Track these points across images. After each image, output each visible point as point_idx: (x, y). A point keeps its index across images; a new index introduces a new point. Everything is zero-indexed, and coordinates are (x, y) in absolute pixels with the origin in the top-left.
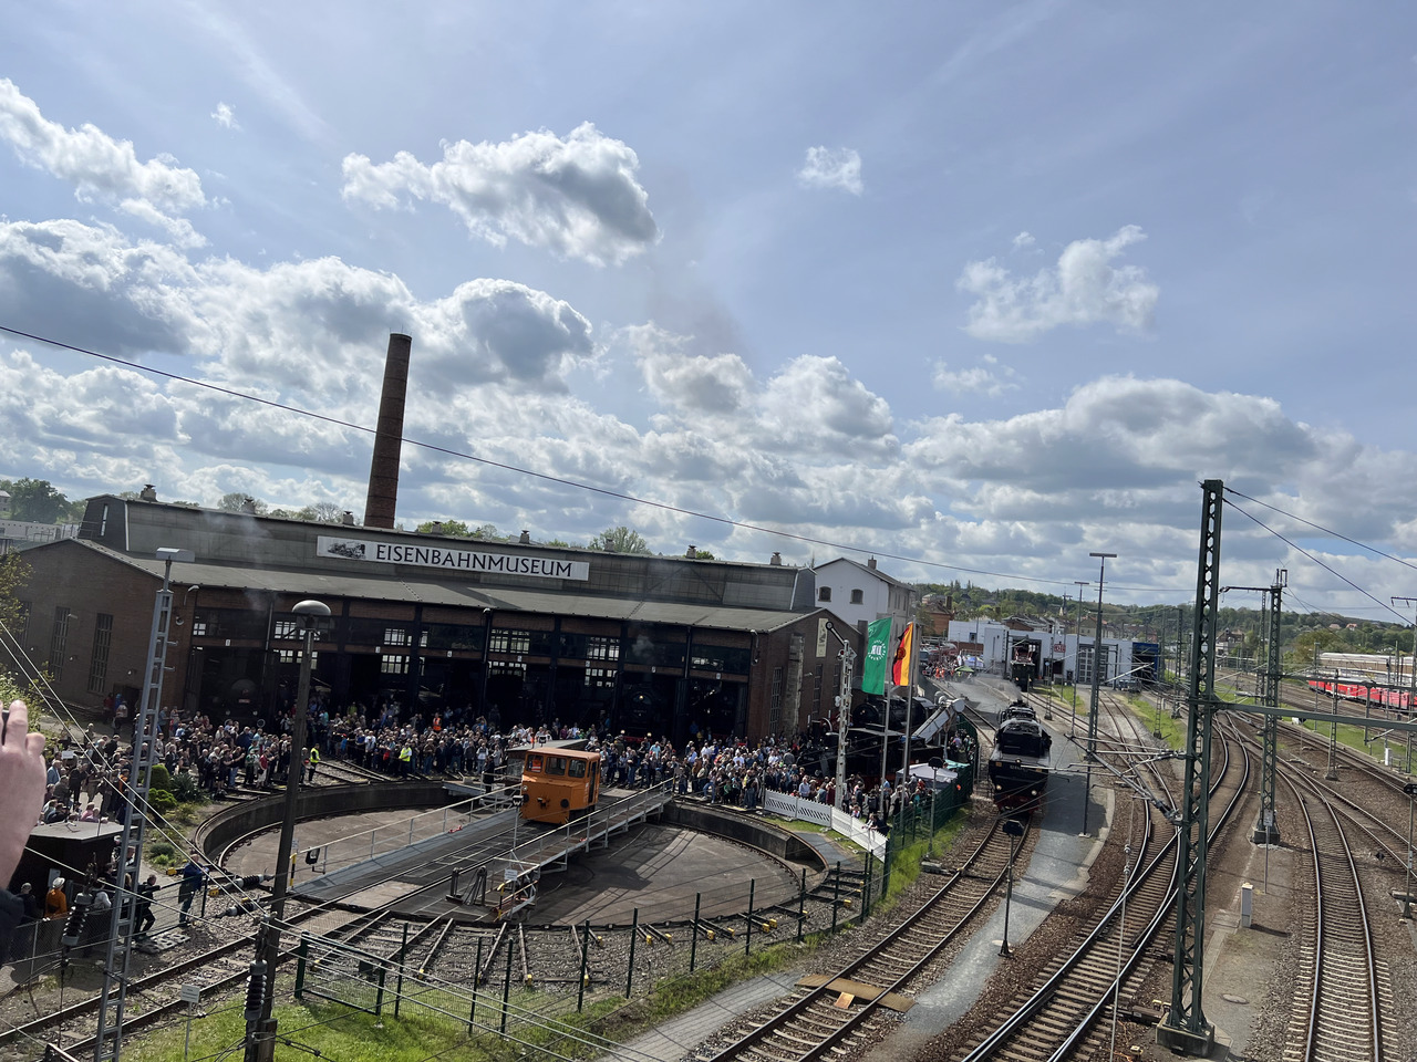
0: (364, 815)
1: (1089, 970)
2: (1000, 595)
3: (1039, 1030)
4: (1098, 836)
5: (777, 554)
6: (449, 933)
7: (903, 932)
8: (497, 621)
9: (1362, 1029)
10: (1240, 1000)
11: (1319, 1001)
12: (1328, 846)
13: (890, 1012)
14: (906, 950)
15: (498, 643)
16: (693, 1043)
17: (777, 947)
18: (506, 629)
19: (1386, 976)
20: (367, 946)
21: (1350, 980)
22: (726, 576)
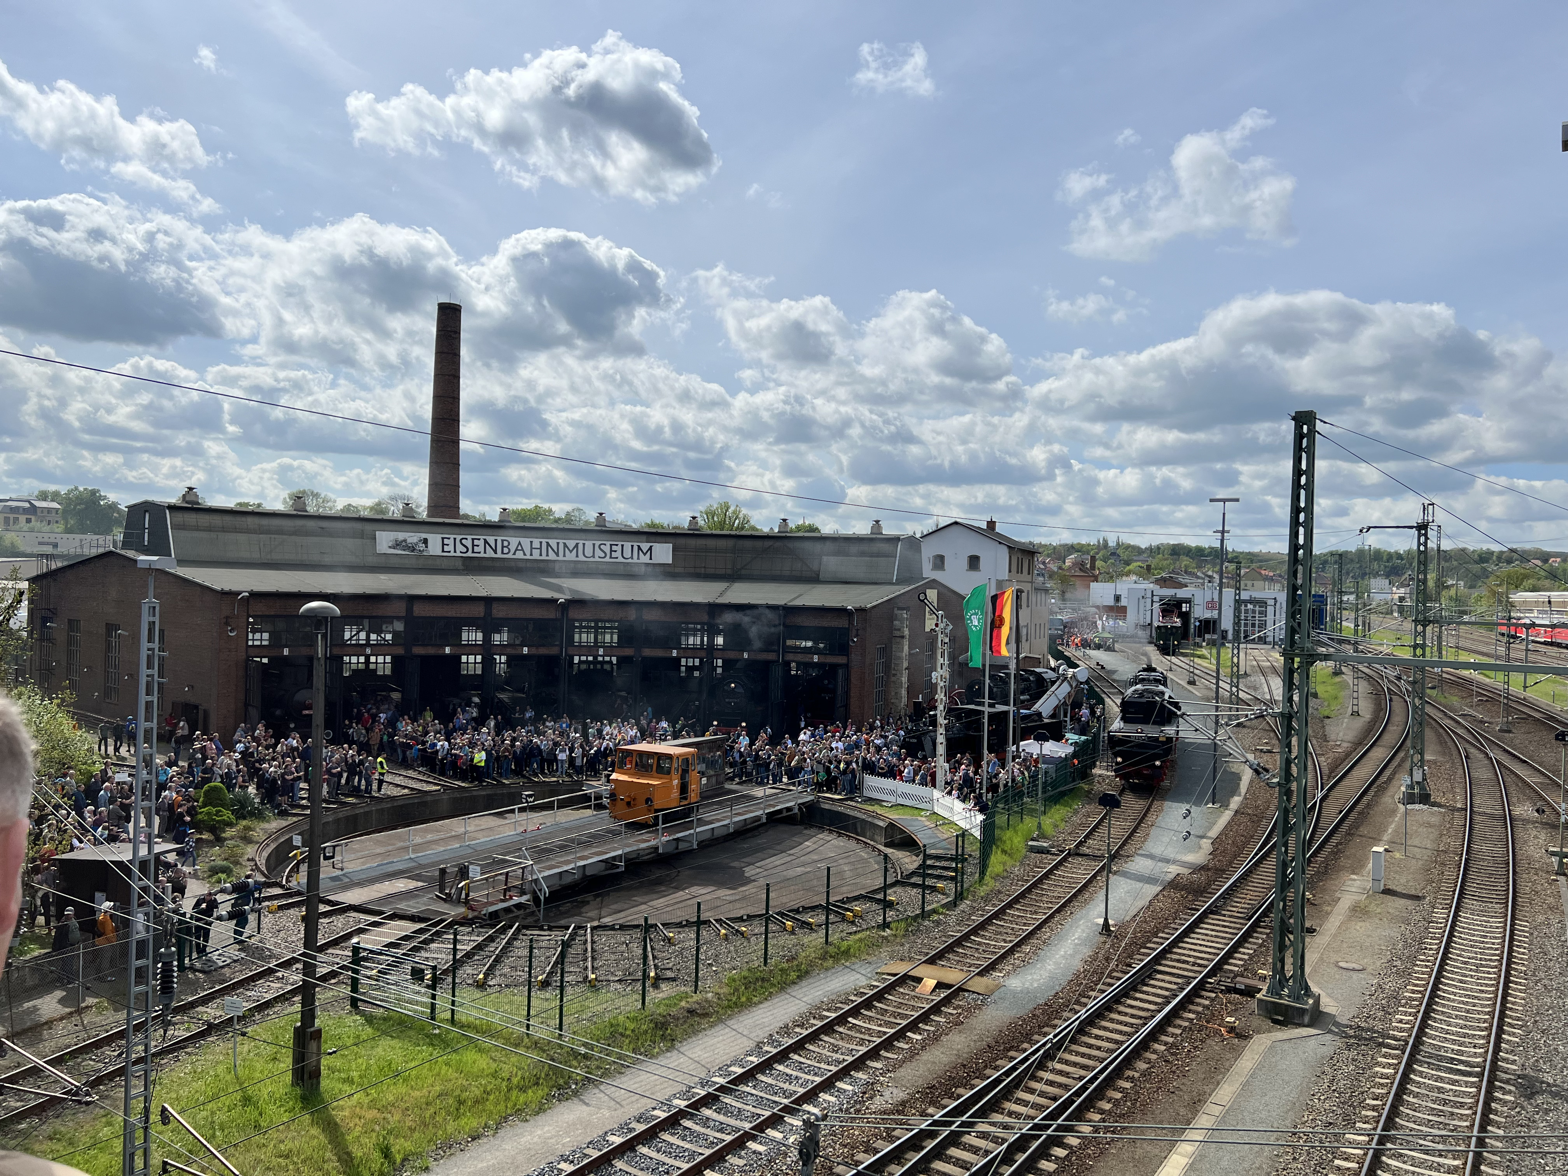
1: (1196, 944)
2: (1154, 551)
3: (1132, 1007)
4: (1228, 805)
5: (877, 522)
7: (999, 914)
8: (574, 613)
10: (1356, 966)
11: (1443, 963)
12: (1486, 804)
13: (975, 995)
14: (1000, 933)
15: (584, 636)
16: (761, 1034)
17: (858, 936)
18: (591, 621)
19: (1525, 937)
20: (427, 955)
21: (1483, 942)
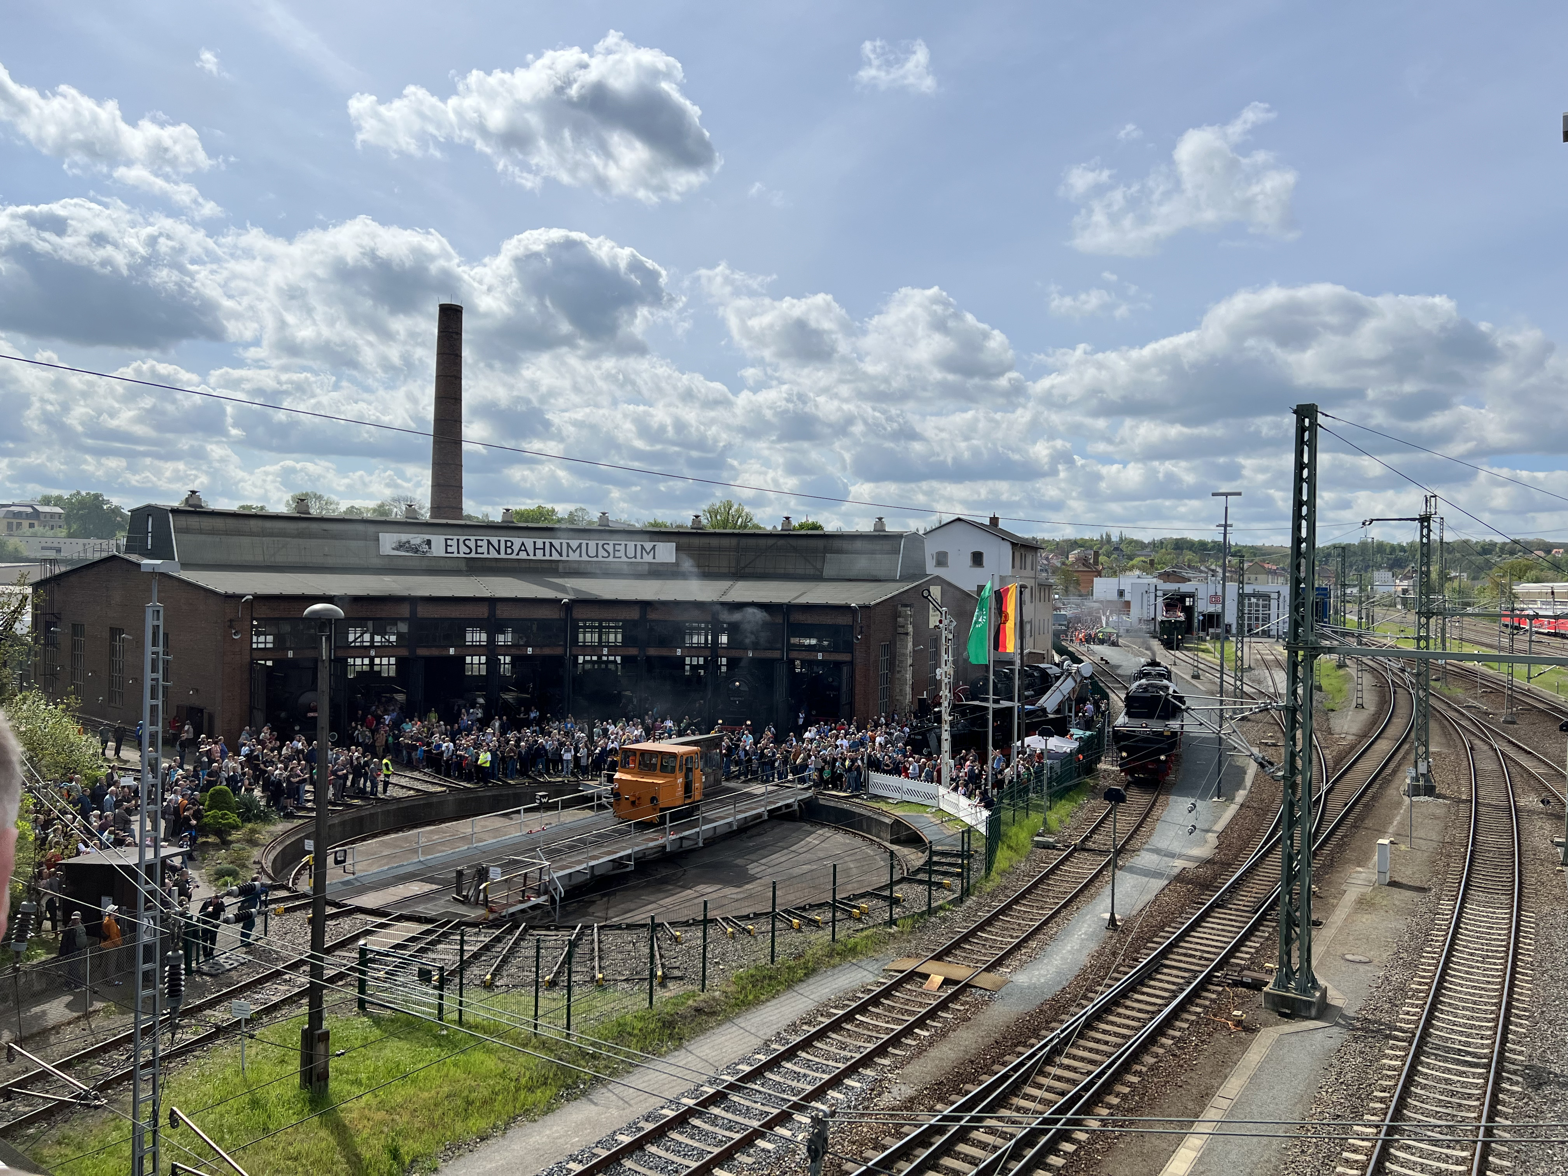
0: (443, 825)
1: (1202, 938)
2: (1157, 546)
3: (1139, 1001)
4: (1233, 799)
5: (880, 519)
7: (1005, 910)
8: (578, 613)
10: (1363, 959)
11: (1449, 955)
12: (1491, 794)
13: (982, 991)
14: (1007, 929)
15: (588, 635)
16: (769, 1032)
17: (865, 933)
18: (595, 620)
19: (1531, 928)
20: (435, 956)
21: (1489, 933)
22: (825, 547)
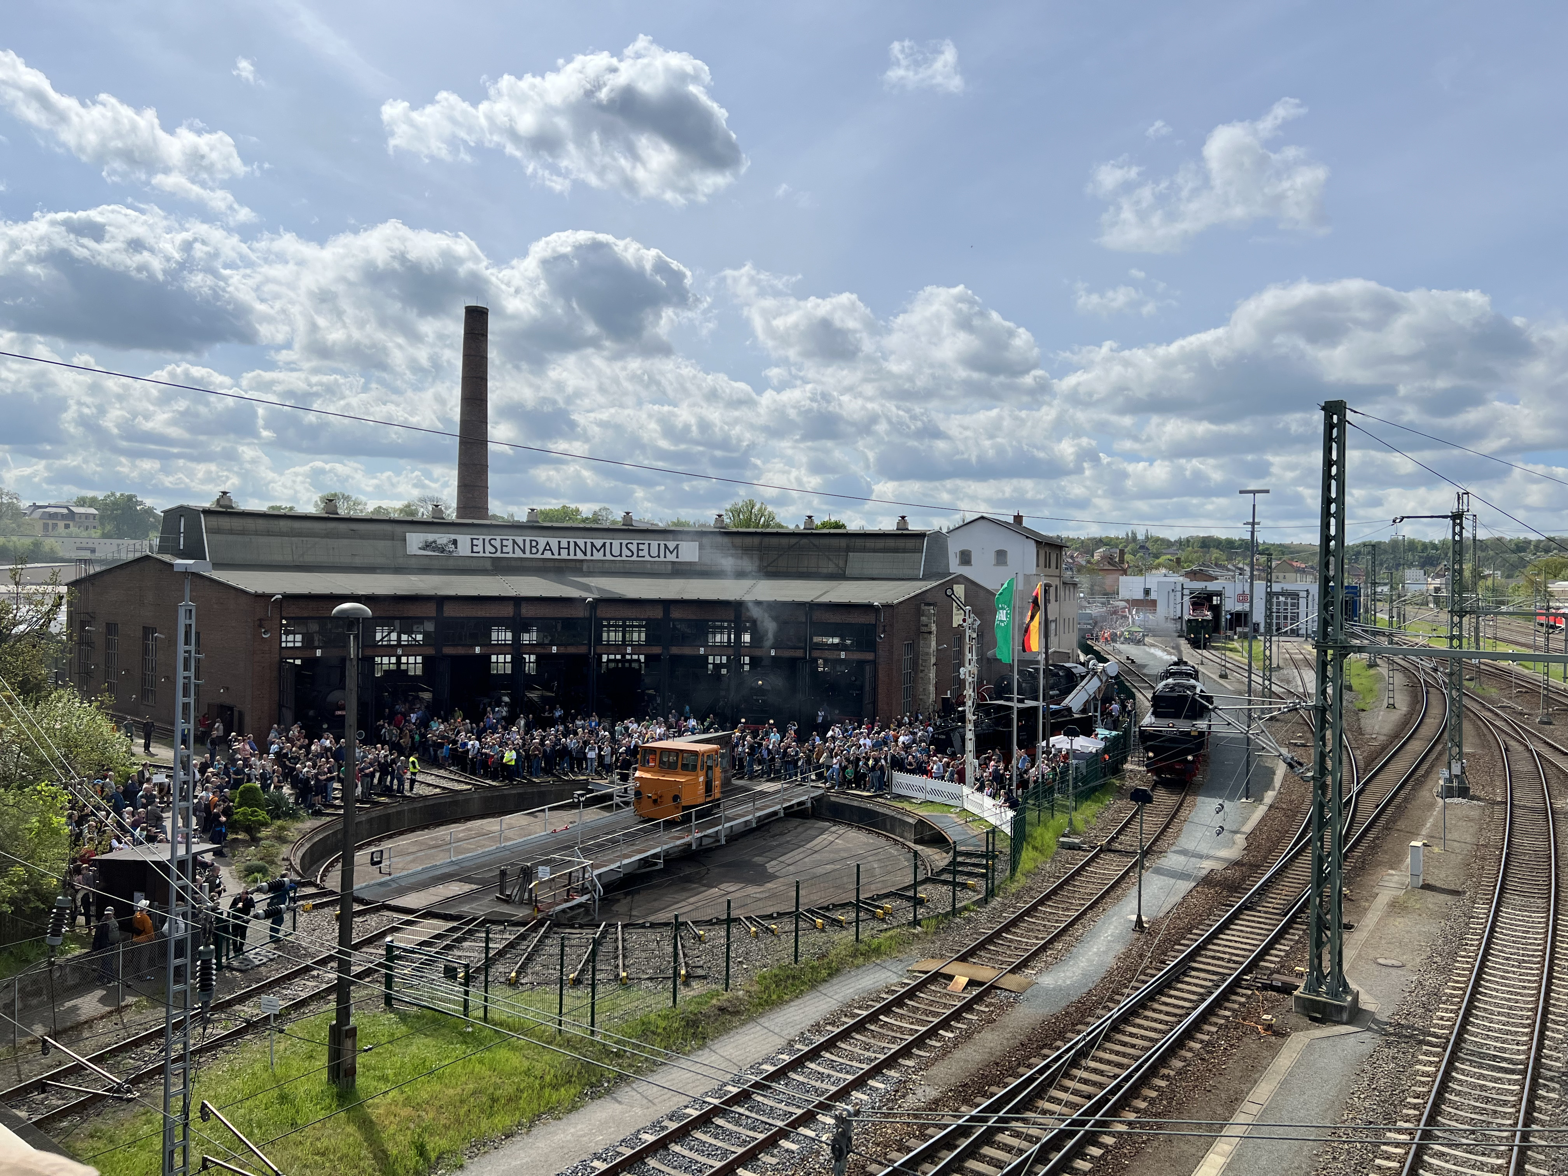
0: (469, 823)
1: (1231, 941)
2: (1184, 544)
3: (1167, 1004)
4: (1262, 800)
5: (903, 518)
6: (545, 936)
7: (1031, 911)
8: (602, 612)
9: (1529, 988)
10: (1396, 963)
12: (1527, 796)
13: (1007, 993)
14: (1032, 930)
15: (612, 634)
16: (793, 1033)
17: (889, 933)
18: (619, 619)
20: (460, 954)
21: (1525, 938)
22: (848, 546)
